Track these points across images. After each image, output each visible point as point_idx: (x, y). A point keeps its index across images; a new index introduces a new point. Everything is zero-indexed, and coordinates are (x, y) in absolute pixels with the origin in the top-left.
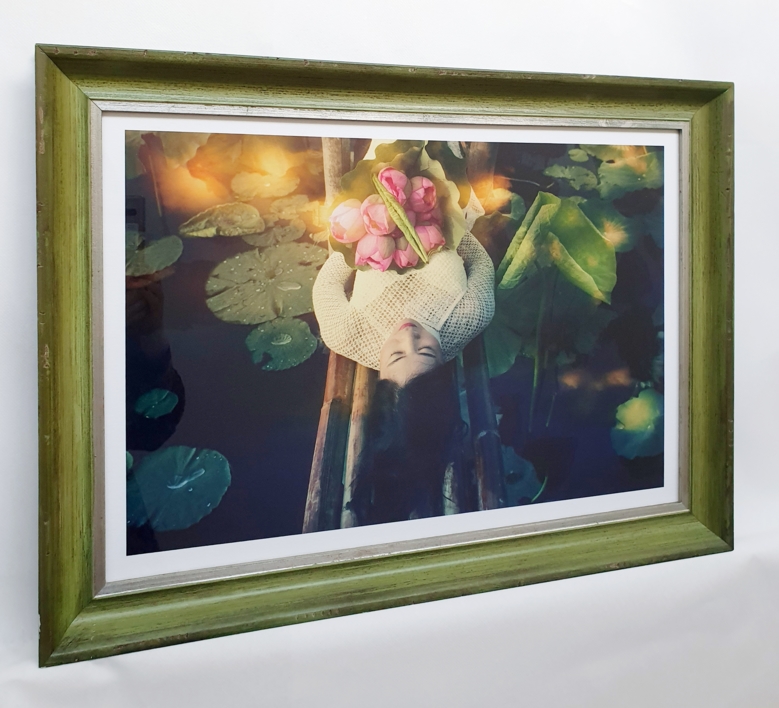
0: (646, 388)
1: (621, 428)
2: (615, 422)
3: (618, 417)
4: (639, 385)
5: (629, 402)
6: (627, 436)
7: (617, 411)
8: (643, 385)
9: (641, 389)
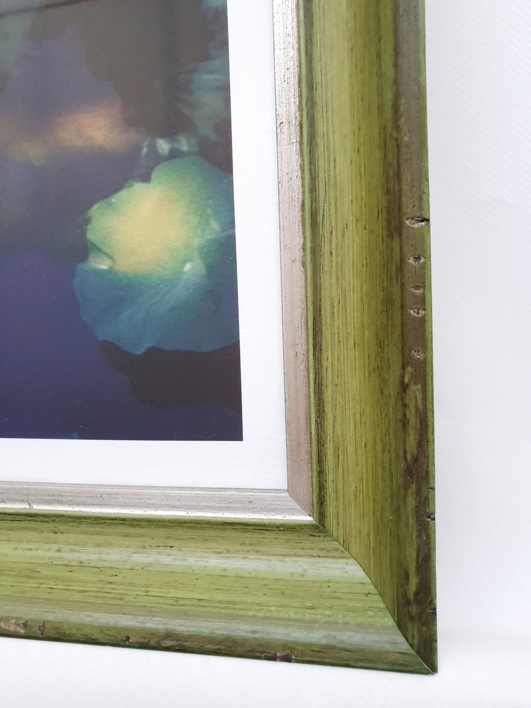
0: (174, 154)
1: (103, 265)
2: (84, 250)
3: (92, 235)
4: (153, 147)
5: (123, 194)
6: (122, 291)
7: (88, 221)
8: (163, 146)
9: (156, 159)
